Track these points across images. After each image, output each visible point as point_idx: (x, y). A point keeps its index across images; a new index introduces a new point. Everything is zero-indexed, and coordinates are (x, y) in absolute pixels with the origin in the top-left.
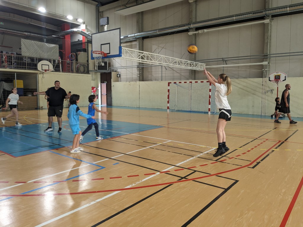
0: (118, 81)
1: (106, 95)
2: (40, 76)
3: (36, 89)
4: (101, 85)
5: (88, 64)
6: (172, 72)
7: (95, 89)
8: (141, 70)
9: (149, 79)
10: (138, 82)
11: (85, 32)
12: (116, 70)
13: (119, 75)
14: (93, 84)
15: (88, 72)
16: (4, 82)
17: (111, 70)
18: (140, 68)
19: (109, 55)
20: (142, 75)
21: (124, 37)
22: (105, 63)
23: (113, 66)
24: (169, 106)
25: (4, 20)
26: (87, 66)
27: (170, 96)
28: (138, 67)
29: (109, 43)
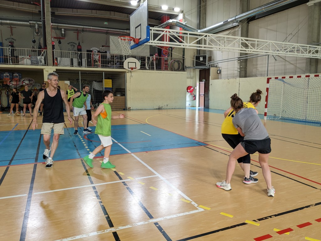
0: (218, 78)
1: (204, 95)
2: (128, 75)
3: (125, 89)
4: (200, 83)
5: (184, 60)
7: (192, 88)
8: (243, 64)
9: (254, 74)
10: (238, 79)
11: (182, 23)
12: (217, 65)
13: (219, 71)
14: (189, 83)
15: (183, 69)
16: (95, 81)
17: (209, 65)
18: (242, 61)
19: (141, 40)
20: (244, 70)
21: (224, 22)
22: (204, 57)
23: (214, 60)
24: (266, 112)
25: (108, 20)
26: (182, 61)
27: (269, 97)
28: (239, 59)
29: (140, 25)
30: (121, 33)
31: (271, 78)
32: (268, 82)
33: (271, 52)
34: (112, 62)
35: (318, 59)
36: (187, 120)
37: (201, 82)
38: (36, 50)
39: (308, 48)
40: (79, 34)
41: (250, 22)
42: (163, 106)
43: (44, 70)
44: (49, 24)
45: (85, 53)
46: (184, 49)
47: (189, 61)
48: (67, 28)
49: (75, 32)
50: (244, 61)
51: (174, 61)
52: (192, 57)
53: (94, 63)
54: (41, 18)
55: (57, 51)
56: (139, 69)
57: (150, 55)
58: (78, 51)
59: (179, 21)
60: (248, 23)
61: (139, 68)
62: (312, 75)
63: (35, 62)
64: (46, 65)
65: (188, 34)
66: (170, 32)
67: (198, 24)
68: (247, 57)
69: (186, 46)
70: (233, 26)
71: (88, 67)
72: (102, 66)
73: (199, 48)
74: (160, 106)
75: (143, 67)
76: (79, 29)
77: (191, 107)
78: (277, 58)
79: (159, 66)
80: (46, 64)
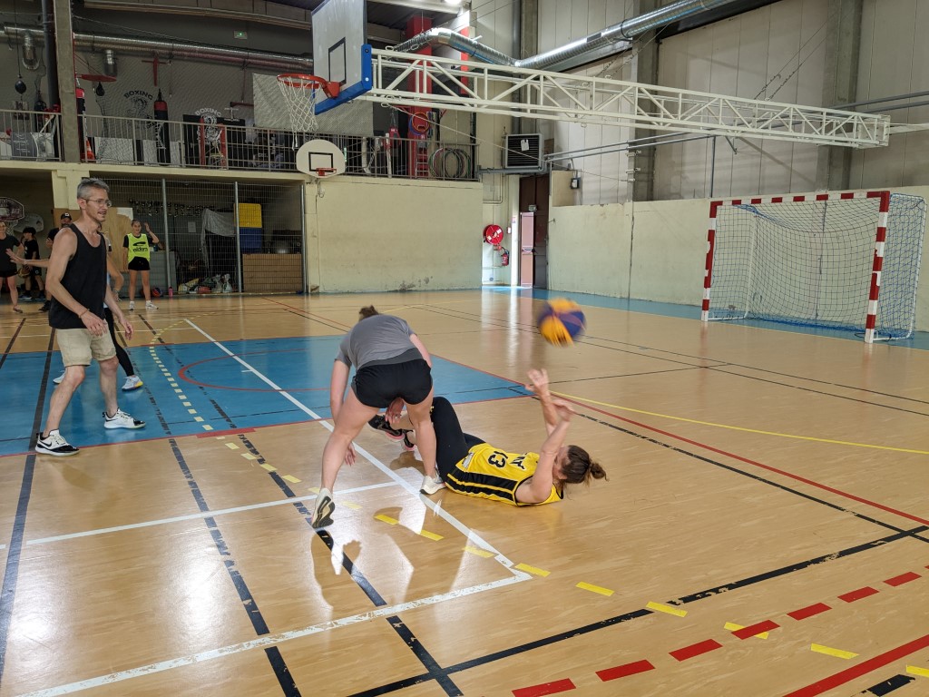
0: (573, 203)
1: (533, 251)
2: (310, 191)
3: (300, 232)
4: (520, 217)
5: (473, 148)
6: (757, 160)
7: (499, 231)
8: (645, 161)
9: (673, 190)
10: (629, 204)
11: (469, 39)
12: (569, 165)
13: (575, 181)
14: (491, 215)
15: (473, 175)
16: (212, 208)
17: (548, 165)
18: (640, 152)
19: (345, 87)
20: (646, 178)
21: (588, 40)
22: (534, 141)
23: (560, 150)
24: (708, 298)
25: (246, 25)
26: (469, 152)
27: (716, 256)
28: (633, 147)
29: (343, 41)
30: (288, 65)
31: (720, 203)
32: (713, 214)
33: (722, 128)
34: (261, 152)
35: (851, 148)
36: (486, 321)
37: (523, 214)
38: (28, 114)
39: (824, 117)
40: (160, 67)
41: (663, 41)
42: (416, 283)
43: (53, 174)
44: (67, 35)
45: (177, 125)
46: (475, 114)
47: (488, 152)
48: (121, 47)
49: (146, 59)
50: (646, 152)
51: (445, 152)
52: (499, 139)
53: (208, 155)
54: (39, 18)
55: (92, 117)
56: (344, 174)
57: (374, 131)
58: (156, 118)
59: (460, 32)
60: (658, 41)
61: (343, 171)
62: (835, 195)
63: (24, 150)
64: (60, 158)
65: (486, 71)
66: (433, 66)
67: (513, 43)
68: (654, 141)
69: (479, 106)
70: (614, 52)
71: (187, 167)
72: (230, 163)
73: (517, 114)
74: (407, 284)
75: (355, 169)
76: (158, 51)
77: (497, 285)
78: (738, 145)
79: (402, 163)
80: (59, 155)
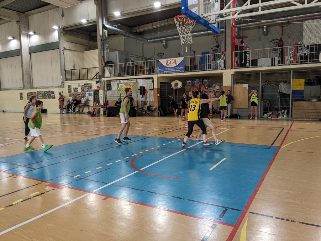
16: (283, 82)
43: (223, 74)
48: (269, 24)
49: (279, 26)
63: (215, 67)
64: (225, 68)
